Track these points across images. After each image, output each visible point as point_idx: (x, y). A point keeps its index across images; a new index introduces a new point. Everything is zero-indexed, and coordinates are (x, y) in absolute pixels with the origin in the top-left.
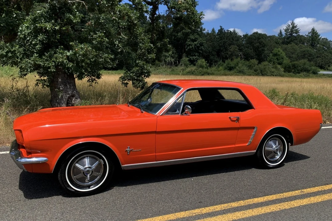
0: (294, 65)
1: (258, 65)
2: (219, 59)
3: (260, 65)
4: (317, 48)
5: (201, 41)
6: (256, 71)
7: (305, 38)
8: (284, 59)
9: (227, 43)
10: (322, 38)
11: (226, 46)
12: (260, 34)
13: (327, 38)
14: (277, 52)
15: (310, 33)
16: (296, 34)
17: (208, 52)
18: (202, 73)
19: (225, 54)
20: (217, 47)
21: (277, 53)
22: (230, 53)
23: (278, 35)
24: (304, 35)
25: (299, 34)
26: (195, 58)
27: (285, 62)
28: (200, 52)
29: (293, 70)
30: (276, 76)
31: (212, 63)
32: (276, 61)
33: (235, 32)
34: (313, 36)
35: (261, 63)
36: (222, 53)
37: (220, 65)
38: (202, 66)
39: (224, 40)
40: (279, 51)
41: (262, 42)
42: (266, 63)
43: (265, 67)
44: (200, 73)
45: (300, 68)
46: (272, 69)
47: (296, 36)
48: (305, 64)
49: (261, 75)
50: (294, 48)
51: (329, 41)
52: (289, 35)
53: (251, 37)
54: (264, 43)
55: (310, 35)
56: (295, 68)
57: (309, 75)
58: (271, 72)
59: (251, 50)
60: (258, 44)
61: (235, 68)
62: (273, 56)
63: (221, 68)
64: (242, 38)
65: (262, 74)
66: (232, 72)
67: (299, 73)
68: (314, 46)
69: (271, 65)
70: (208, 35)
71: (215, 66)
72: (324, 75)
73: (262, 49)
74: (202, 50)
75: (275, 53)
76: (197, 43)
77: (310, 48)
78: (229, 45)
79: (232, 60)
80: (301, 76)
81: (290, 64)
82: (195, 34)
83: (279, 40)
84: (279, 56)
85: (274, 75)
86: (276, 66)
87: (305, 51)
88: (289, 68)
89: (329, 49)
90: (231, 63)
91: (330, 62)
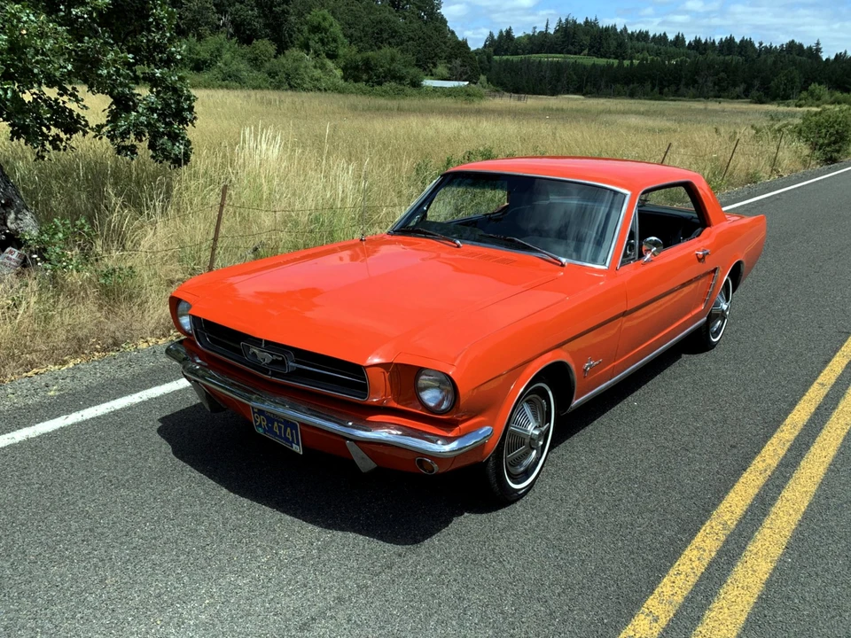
0: (367, 62)
1: (275, 57)
3: (282, 59)
4: (407, 14)
6: (272, 74)
8: (339, 43)
14: (320, 19)
21: (319, 23)
27: (341, 52)
29: (365, 77)
30: (325, 90)
32: (318, 46)
35: (286, 52)
40: (325, 19)
42: (294, 52)
43: (295, 64)
45: (381, 70)
46: (314, 70)
48: (393, 59)
49: (288, 87)
50: (352, 10)
56: (371, 69)
57: (403, 90)
58: (312, 79)
59: (252, 10)
61: (213, 65)
62: (309, 32)
65: (289, 84)
66: (206, 76)
67: (380, 84)
68: (398, 8)
69: (308, 59)
72: (435, 89)
73: (283, 11)
75: (315, 24)
77: (390, 12)
79: (200, 38)
80: (385, 92)
81: (359, 57)
84: (326, 33)
85: (322, 88)
86: (322, 63)
87: (381, 22)
88: (356, 68)
89: (432, 19)
90: (198, 47)
91: (436, 55)
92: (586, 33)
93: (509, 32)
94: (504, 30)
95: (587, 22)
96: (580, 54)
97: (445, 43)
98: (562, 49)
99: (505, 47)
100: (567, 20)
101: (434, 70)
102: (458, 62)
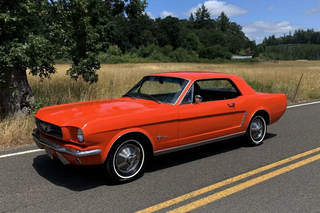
0: (208, 51)
1: (173, 51)
2: (132, 44)
3: (175, 51)
4: (227, 32)
5: (111, 24)
6: (171, 57)
7: (216, 23)
8: (198, 44)
9: (139, 27)
10: (231, 22)
11: (138, 31)
12: (174, 18)
13: (235, 23)
15: (220, 17)
16: (207, 18)
17: (120, 36)
18: (115, 61)
19: (138, 39)
20: (129, 31)
21: (191, 38)
22: (143, 38)
23: (190, 19)
24: (214, 19)
25: (210, 19)
26: (104, 44)
27: (199, 47)
28: (111, 37)
29: (208, 56)
30: (191, 62)
31: (124, 49)
32: (190, 46)
33: (147, 16)
34: (223, 21)
35: (177, 49)
36: (134, 38)
37: (133, 51)
38: (114, 54)
39: (136, 24)
40: (193, 36)
41: (176, 27)
42: (180, 49)
43: (180, 53)
44: (113, 60)
45: (214, 53)
46: (187, 55)
47: (207, 20)
48: (219, 49)
49: (177, 61)
50: (205, 33)
51: (238, 26)
52: (200, 19)
53: (164, 21)
54: (178, 28)
55: (220, 19)
57: (223, 61)
58: (186, 58)
59: (165, 35)
60: (172, 28)
61: (150, 55)
62: (187, 41)
63: (135, 54)
64: (155, 22)
65: (178, 60)
66: (147, 59)
67: (214, 58)
68: (224, 30)
69: (186, 51)
70: (118, 18)
71: (129, 52)
72: (237, 60)
73: (176, 35)
74: (112, 34)
75: (189, 38)
76: (107, 27)
77: (221, 32)
78: (141, 29)
79: (146, 46)
80: (215, 61)
81: (205, 49)
82: (104, 17)
83: (190, 24)
84: (193, 41)
86: (191, 52)
87: (216, 36)
88: (204, 53)
89: (238, 34)
90: (145, 49)
91: (240, 47)
92: (309, 35)
93: (273, 37)
94: (271, 36)
95: (308, 30)
96: (306, 43)
97: (244, 42)
98: (298, 42)
99: (272, 42)
100: (299, 30)
101: (239, 53)
102: (249, 49)
